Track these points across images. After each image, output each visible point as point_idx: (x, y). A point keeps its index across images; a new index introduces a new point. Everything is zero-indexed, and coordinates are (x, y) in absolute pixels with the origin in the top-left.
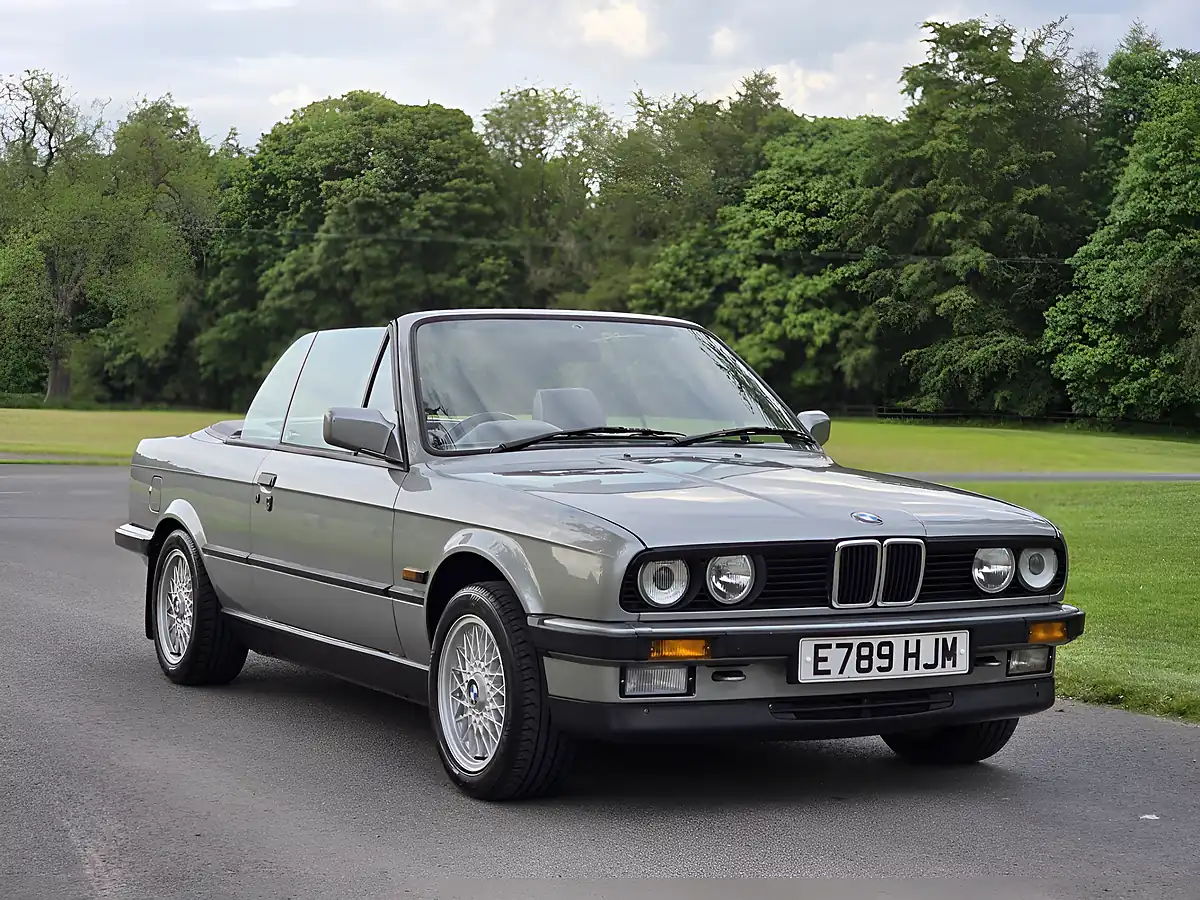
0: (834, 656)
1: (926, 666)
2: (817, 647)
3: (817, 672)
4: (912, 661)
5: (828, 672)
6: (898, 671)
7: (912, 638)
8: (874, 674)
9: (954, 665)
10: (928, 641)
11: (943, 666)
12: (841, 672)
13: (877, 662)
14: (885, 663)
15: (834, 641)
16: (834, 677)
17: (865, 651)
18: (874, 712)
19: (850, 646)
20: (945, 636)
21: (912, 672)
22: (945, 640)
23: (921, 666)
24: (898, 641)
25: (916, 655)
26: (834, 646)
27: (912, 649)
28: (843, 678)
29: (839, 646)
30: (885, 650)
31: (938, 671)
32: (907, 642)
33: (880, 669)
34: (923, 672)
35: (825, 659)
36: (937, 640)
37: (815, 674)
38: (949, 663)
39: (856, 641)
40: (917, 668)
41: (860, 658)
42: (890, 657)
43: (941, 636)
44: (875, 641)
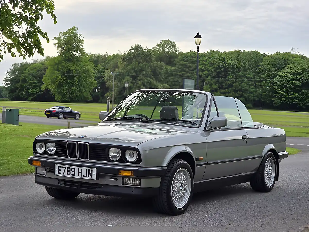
0: (62, 170)
1: (84, 176)
2: (59, 167)
3: (59, 173)
4: (80, 174)
5: (61, 173)
6: (76, 176)
7: (80, 168)
8: (71, 176)
9: (92, 177)
10: (84, 170)
11: (89, 177)
12: (64, 174)
13: (71, 173)
14: (73, 173)
15: (62, 166)
16: (62, 175)
17: (69, 170)
18: (81, 187)
19: (65, 168)
20: (89, 169)
21: (80, 177)
22: (89, 170)
23: (83, 176)
24: (76, 168)
25: (81, 173)
26: (62, 167)
27: (80, 171)
28: (64, 175)
29: (63, 167)
30: (73, 170)
31: (87, 178)
32: (79, 169)
33: (72, 175)
34: (83, 177)
35: (60, 170)
36: (87, 170)
37: (58, 173)
38: (90, 176)
39: (67, 167)
40: (82, 176)
41: (68, 171)
42: (74, 172)
43: (88, 169)
44: (71, 167)
